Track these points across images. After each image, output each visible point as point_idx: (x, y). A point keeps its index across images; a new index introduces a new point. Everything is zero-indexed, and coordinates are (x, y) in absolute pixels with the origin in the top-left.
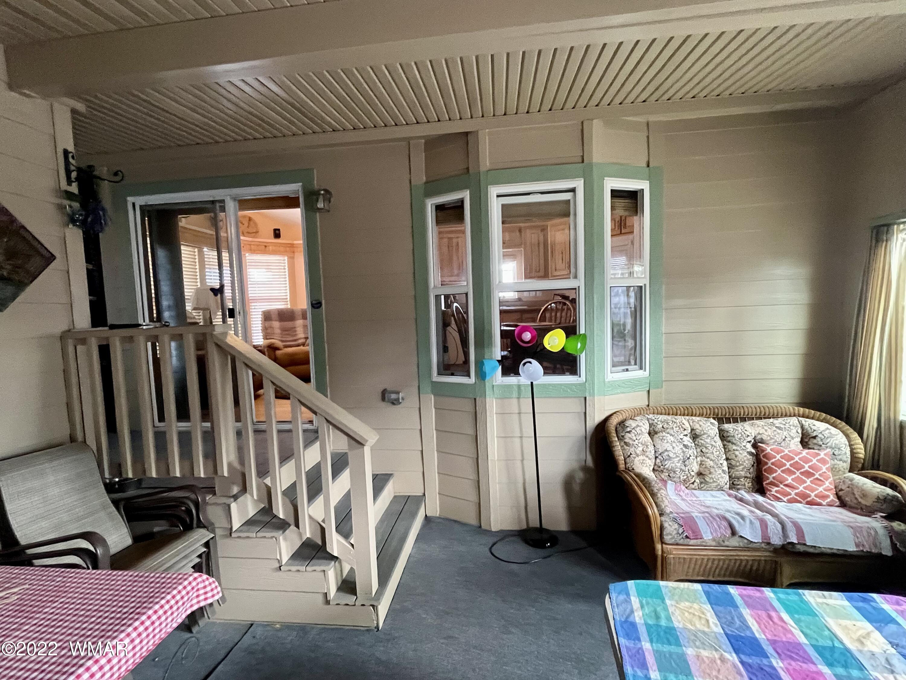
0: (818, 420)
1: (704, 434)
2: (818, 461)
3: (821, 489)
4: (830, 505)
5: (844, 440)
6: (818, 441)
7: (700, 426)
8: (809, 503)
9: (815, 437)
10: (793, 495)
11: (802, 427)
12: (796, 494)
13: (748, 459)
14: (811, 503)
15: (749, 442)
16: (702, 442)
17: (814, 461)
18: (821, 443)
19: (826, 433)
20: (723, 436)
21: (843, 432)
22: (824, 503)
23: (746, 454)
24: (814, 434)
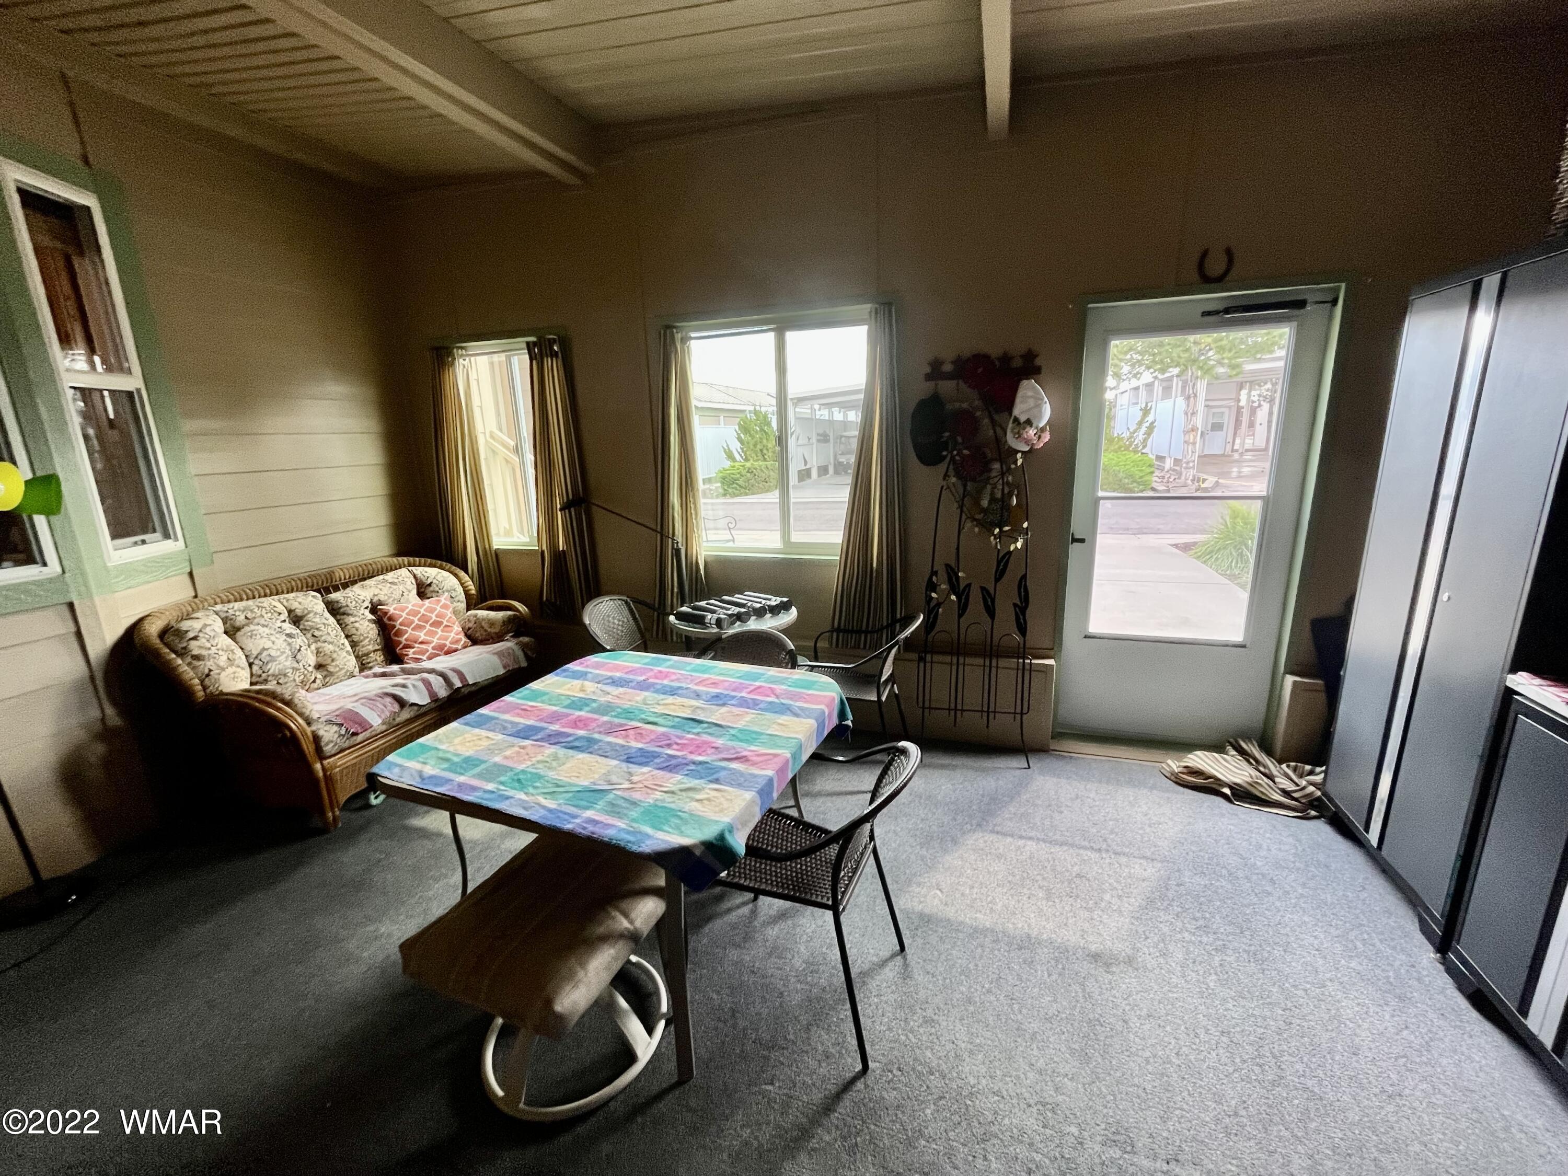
0: (425, 566)
1: (309, 613)
2: (441, 607)
3: (452, 635)
4: (465, 647)
5: (455, 581)
6: (434, 587)
7: (300, 603)
8: (447, 653)
9: (430, 585)
10: (431, 651)
11: (415, 576)
12: (433, 648)
13: (372, 629)
14: (448, 653)
15: (366, 608)
16: (310, 623)
17: (438, 608)
18: (437, 589)
19: (439, 578)
20: (333, 609)
21: (451, 572)
22: (460, 647)
23: (367, 623)
24: (429, 582)
